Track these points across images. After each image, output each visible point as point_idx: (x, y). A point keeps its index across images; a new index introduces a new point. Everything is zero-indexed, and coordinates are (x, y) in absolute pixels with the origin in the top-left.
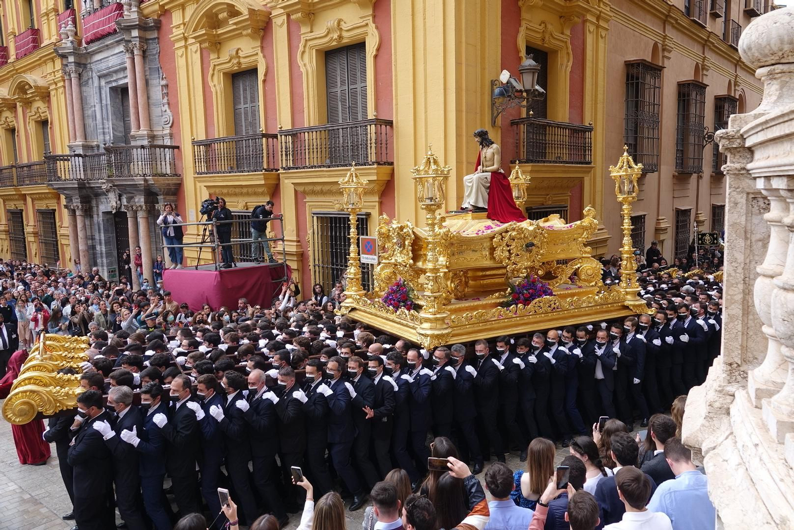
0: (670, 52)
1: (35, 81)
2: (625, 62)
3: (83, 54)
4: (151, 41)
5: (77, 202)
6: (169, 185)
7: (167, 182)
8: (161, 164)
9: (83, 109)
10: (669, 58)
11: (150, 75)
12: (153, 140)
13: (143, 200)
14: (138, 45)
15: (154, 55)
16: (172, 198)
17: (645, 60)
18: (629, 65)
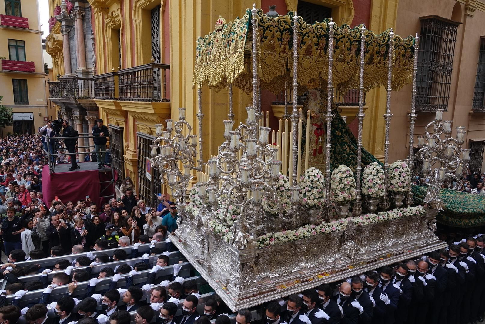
0: (473, 11)
1: (57, 37)
2: (420, 18)
3: (69, 20)
4: (87, 10)
5: (64, 111)
6: (90, 104)
7: (89, 102)
8: (92, 91)
9: (70, 54)
10: (472, 16)
11: (87, 32)
12: (88, 75)
13: (78, 113)
14: (78, 12)
15: (89, 19)
16: (95, 112)
17: (438, 17)
18: (423, 21)
